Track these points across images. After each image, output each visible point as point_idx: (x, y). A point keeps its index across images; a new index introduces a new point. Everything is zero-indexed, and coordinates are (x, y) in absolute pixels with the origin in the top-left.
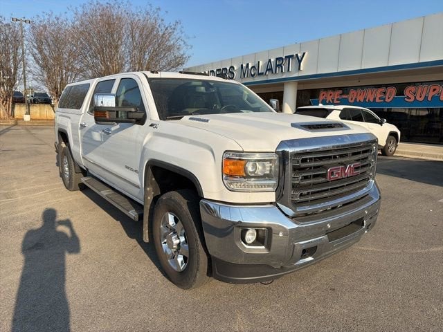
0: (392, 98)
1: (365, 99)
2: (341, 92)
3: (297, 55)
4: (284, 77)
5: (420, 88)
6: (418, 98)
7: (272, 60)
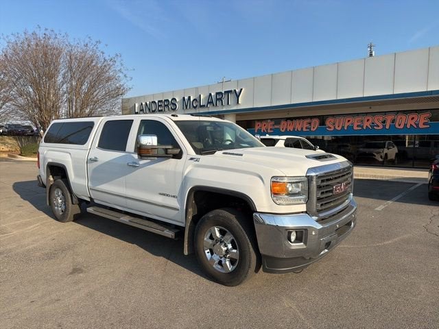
0: (315, 128)
1: (294, 129)
2: (273, 123)
3: (235, 91)
4: (224, 109)
5: (337, 120)
6: (337, 128)
7: (213, 94)
